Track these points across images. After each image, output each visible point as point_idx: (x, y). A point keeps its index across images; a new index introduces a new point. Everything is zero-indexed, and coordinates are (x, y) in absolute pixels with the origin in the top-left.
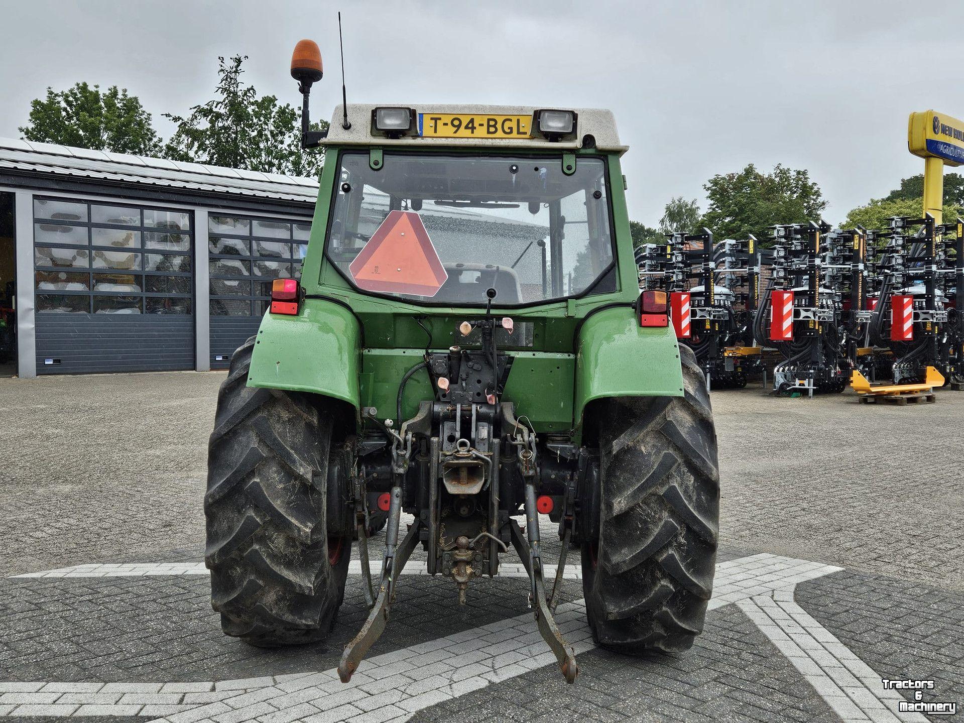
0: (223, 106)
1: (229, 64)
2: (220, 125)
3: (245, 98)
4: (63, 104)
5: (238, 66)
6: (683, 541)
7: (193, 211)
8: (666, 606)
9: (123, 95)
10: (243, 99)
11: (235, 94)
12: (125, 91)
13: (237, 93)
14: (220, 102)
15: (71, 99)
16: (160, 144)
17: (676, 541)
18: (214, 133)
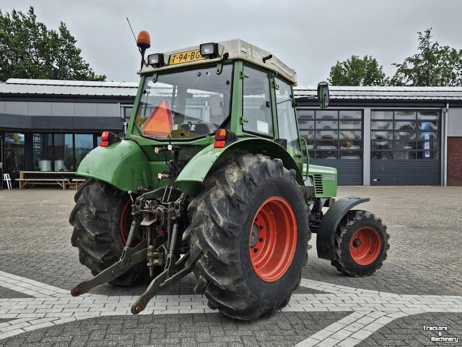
0: (422, 56)
1: (424, 35)
2: (420, 65)
3: (433, 50)
4: (343, 67)
5: (429, 34)
6: (206, 256)
7: (363, 110)
8: (208, 290)
9: (370, 59)
10: (432, 51)
11: (428, 49)
12: (371, 57)
13: (429, 48)
14: (420, 54)
15: (347, 64)
16: (389, 80)
17: (203, 256)
18: (416, 70)
